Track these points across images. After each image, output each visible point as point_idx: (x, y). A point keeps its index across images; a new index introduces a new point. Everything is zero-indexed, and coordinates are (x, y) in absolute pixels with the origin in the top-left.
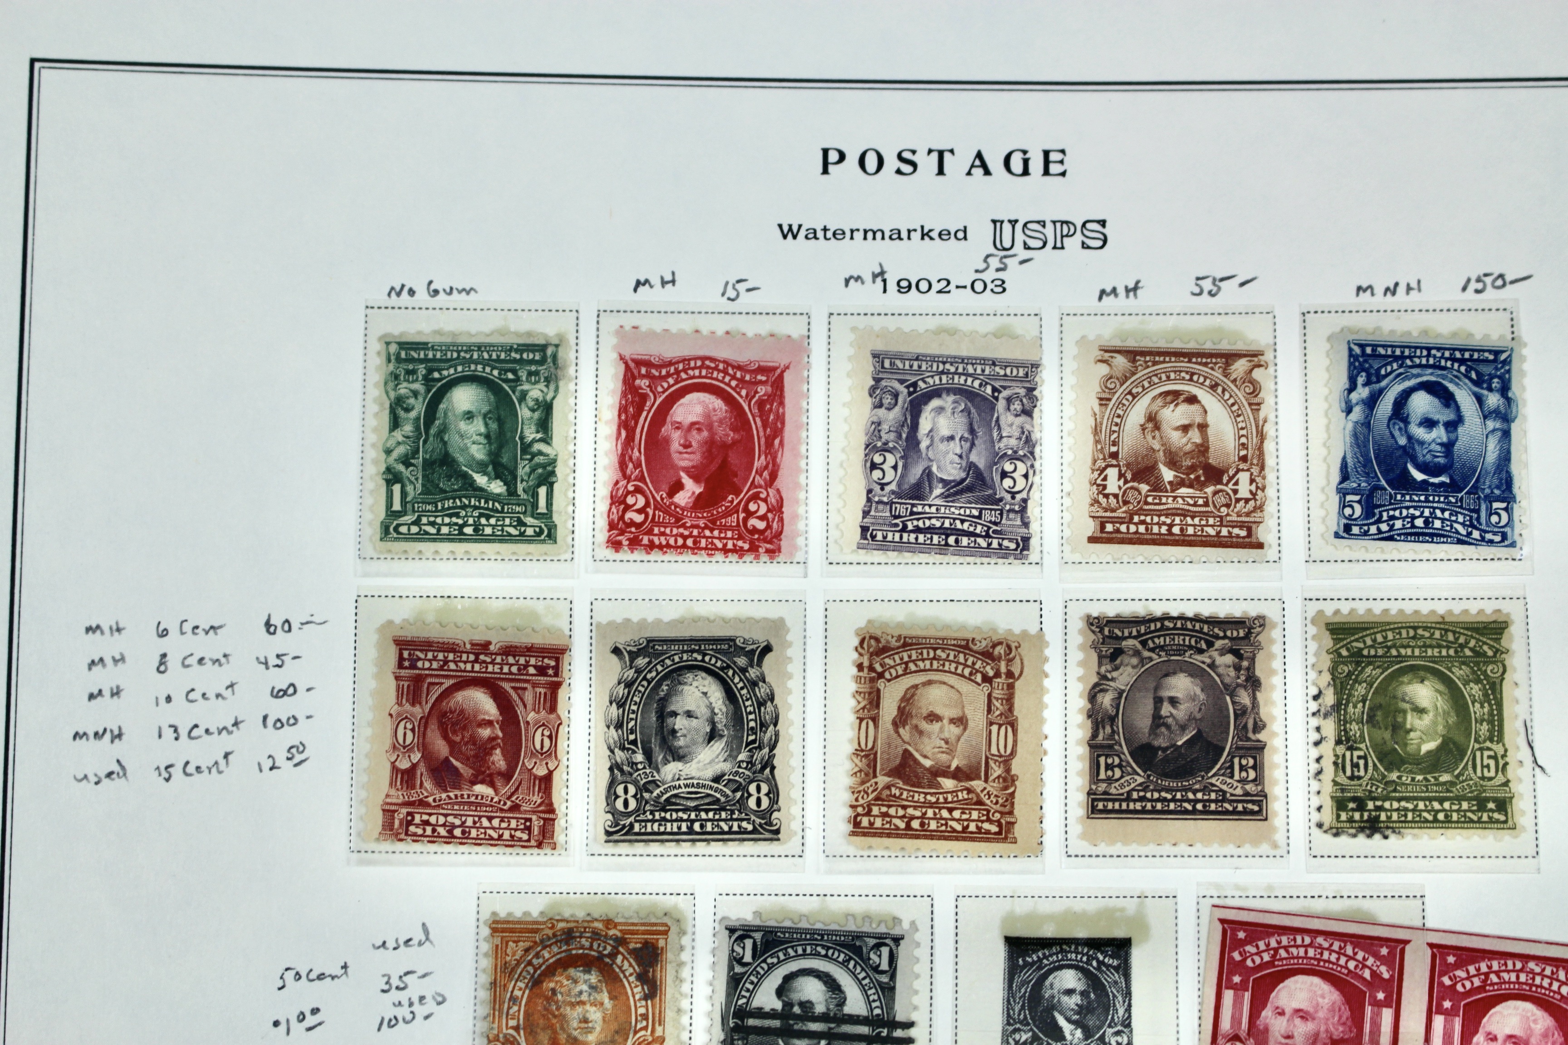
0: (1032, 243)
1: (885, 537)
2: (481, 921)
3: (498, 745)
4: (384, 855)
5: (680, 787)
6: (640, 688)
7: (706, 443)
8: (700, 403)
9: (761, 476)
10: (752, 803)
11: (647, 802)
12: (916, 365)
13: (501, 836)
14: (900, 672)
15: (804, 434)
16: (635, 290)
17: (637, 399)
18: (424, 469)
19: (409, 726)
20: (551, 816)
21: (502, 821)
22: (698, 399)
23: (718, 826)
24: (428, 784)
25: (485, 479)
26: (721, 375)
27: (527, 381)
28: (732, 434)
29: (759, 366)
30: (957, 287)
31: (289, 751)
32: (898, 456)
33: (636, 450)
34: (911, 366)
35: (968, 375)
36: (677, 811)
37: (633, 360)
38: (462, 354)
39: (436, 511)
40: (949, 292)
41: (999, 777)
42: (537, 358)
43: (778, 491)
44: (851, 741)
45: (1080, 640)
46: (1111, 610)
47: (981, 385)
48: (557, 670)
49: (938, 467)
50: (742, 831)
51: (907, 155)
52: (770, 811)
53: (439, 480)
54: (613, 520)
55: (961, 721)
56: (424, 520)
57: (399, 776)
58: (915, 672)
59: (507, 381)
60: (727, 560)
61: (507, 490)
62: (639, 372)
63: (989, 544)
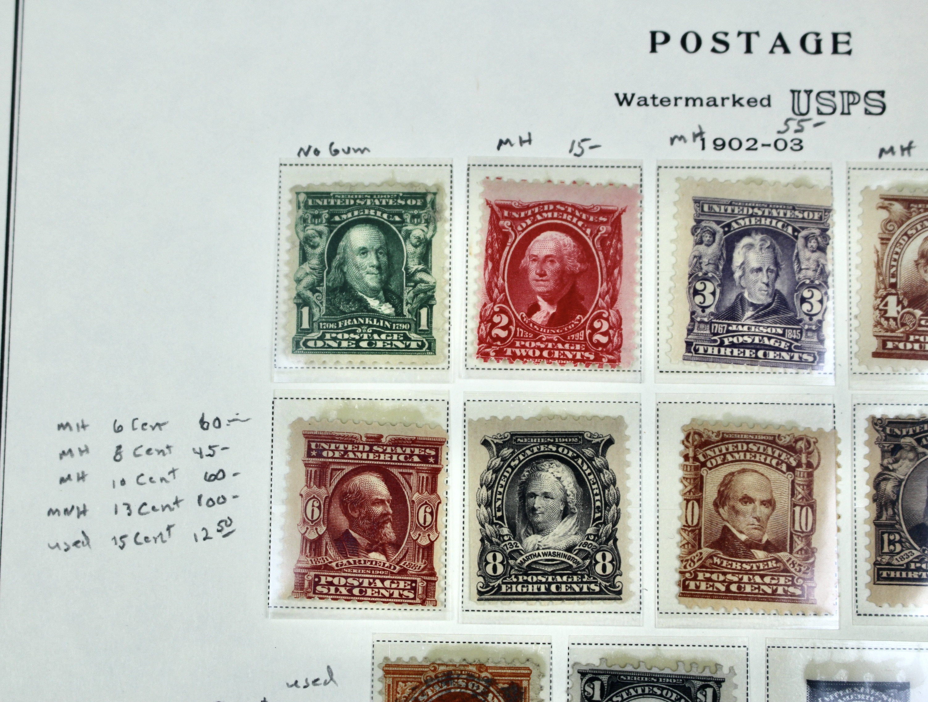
0: (824, 109)
1: (706, 351)
2: (376, 664)
3: (389, 519)
4: (296, 610)
5: (539, 555)
6: (506, 474)
7: (558, 272)
8: (552, 240)
9: (603, 299)
10: (598, 569)
11: (512, 568)
12: (729, 209)
13: (391, 595)
14: (720, 462)
15: (638, 265)
16: (499, 148)
17: (501, 237)
18: (327, 295)
19: (316, 504)
20: (433, 579)
21: (392, 582)
22: (551, 236)
23: (571, 588)
24: (332, 552)
25: (377, 302)
26: (570, 217)
27: (411, 222)
28: (579, 265)
29: (601, 210)
30: (763, 145)
31: (219, 524)
32: (716, 284)
33: (500, 279)
34: (726, 210)
35: (773, 218)
36: (537, 575)
37: (497, 205)
38: (358, 201)
39: (337, 329)
40: (756, 149)
41: (801, 549)
42: (419, 203)
43: (618, 312)
44: (679, 518)
45: (866, 437)
46: (892, 413)
47: (783, 226)
48: (437, 458)
49: (749, 294)
50: (591, 592)
51: (720, 37)
52: (614, 575)
53: (340, 303)
54: (482, 335)
55: (770, 503)
56: (328, 336)
57: (308, 545)
58: (732, 462)
59: (394, 222)
60: (576, 368)
61: (395, 311)
62: (503, 214)
63: (792, 357)
